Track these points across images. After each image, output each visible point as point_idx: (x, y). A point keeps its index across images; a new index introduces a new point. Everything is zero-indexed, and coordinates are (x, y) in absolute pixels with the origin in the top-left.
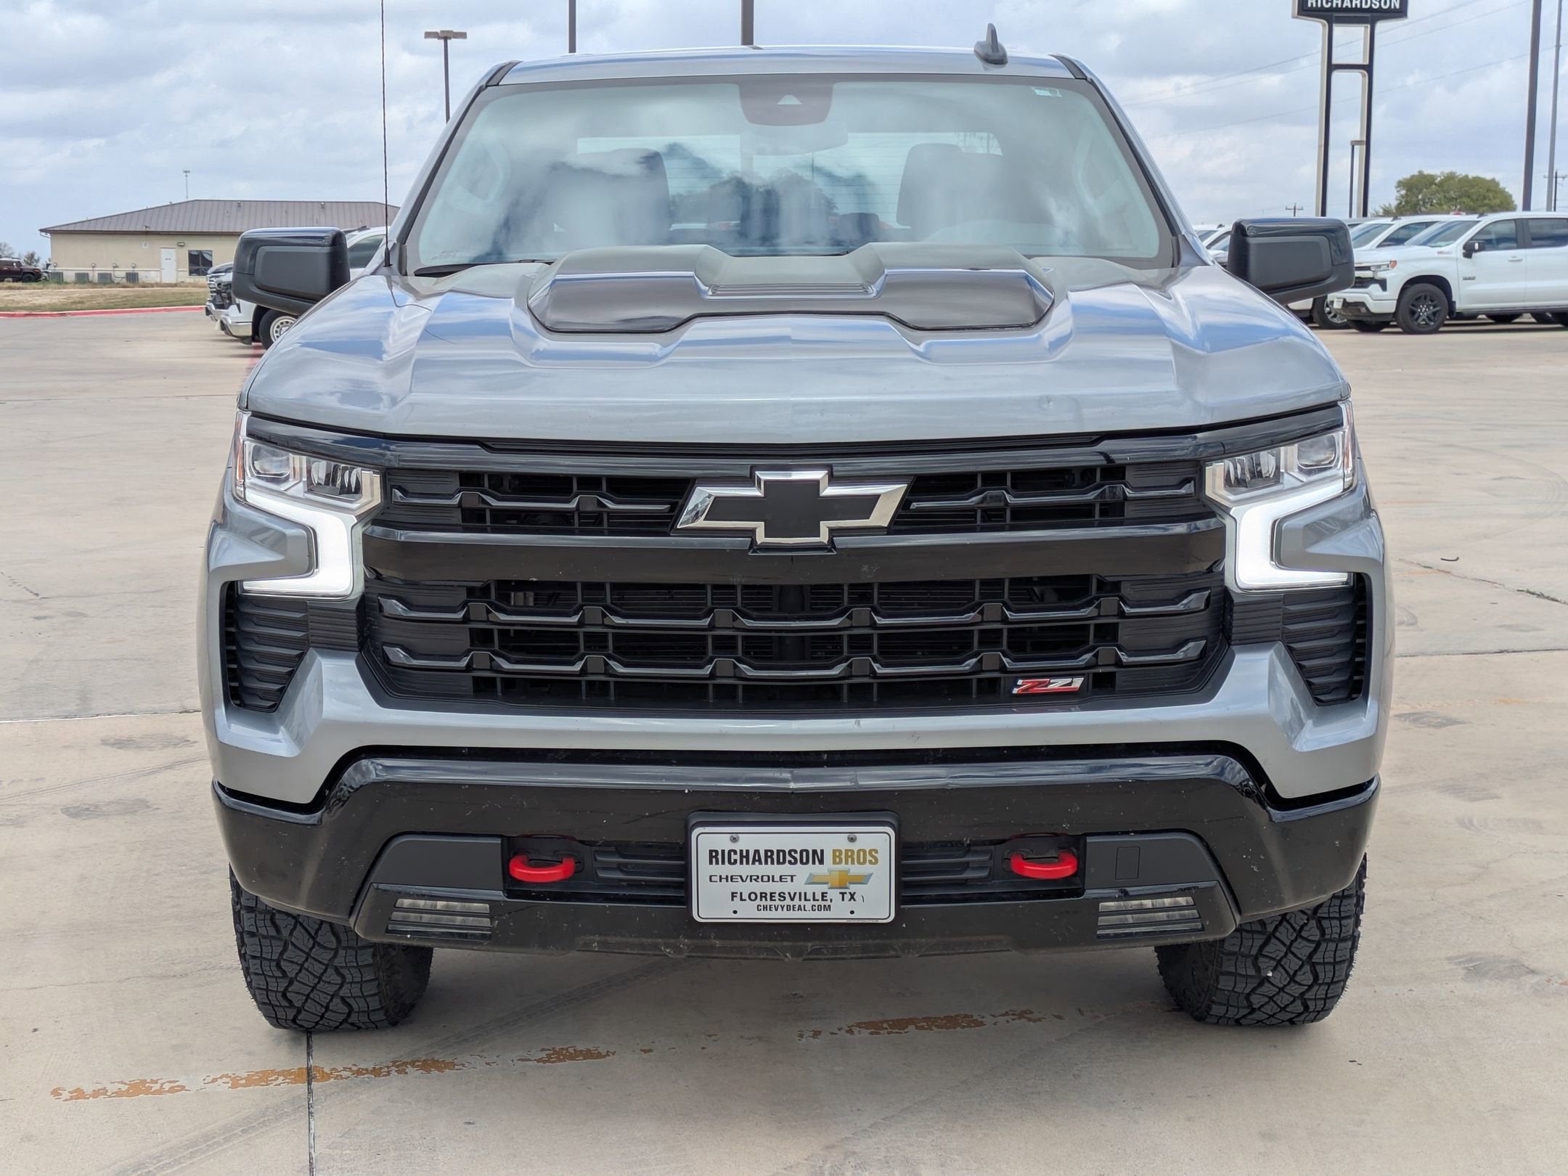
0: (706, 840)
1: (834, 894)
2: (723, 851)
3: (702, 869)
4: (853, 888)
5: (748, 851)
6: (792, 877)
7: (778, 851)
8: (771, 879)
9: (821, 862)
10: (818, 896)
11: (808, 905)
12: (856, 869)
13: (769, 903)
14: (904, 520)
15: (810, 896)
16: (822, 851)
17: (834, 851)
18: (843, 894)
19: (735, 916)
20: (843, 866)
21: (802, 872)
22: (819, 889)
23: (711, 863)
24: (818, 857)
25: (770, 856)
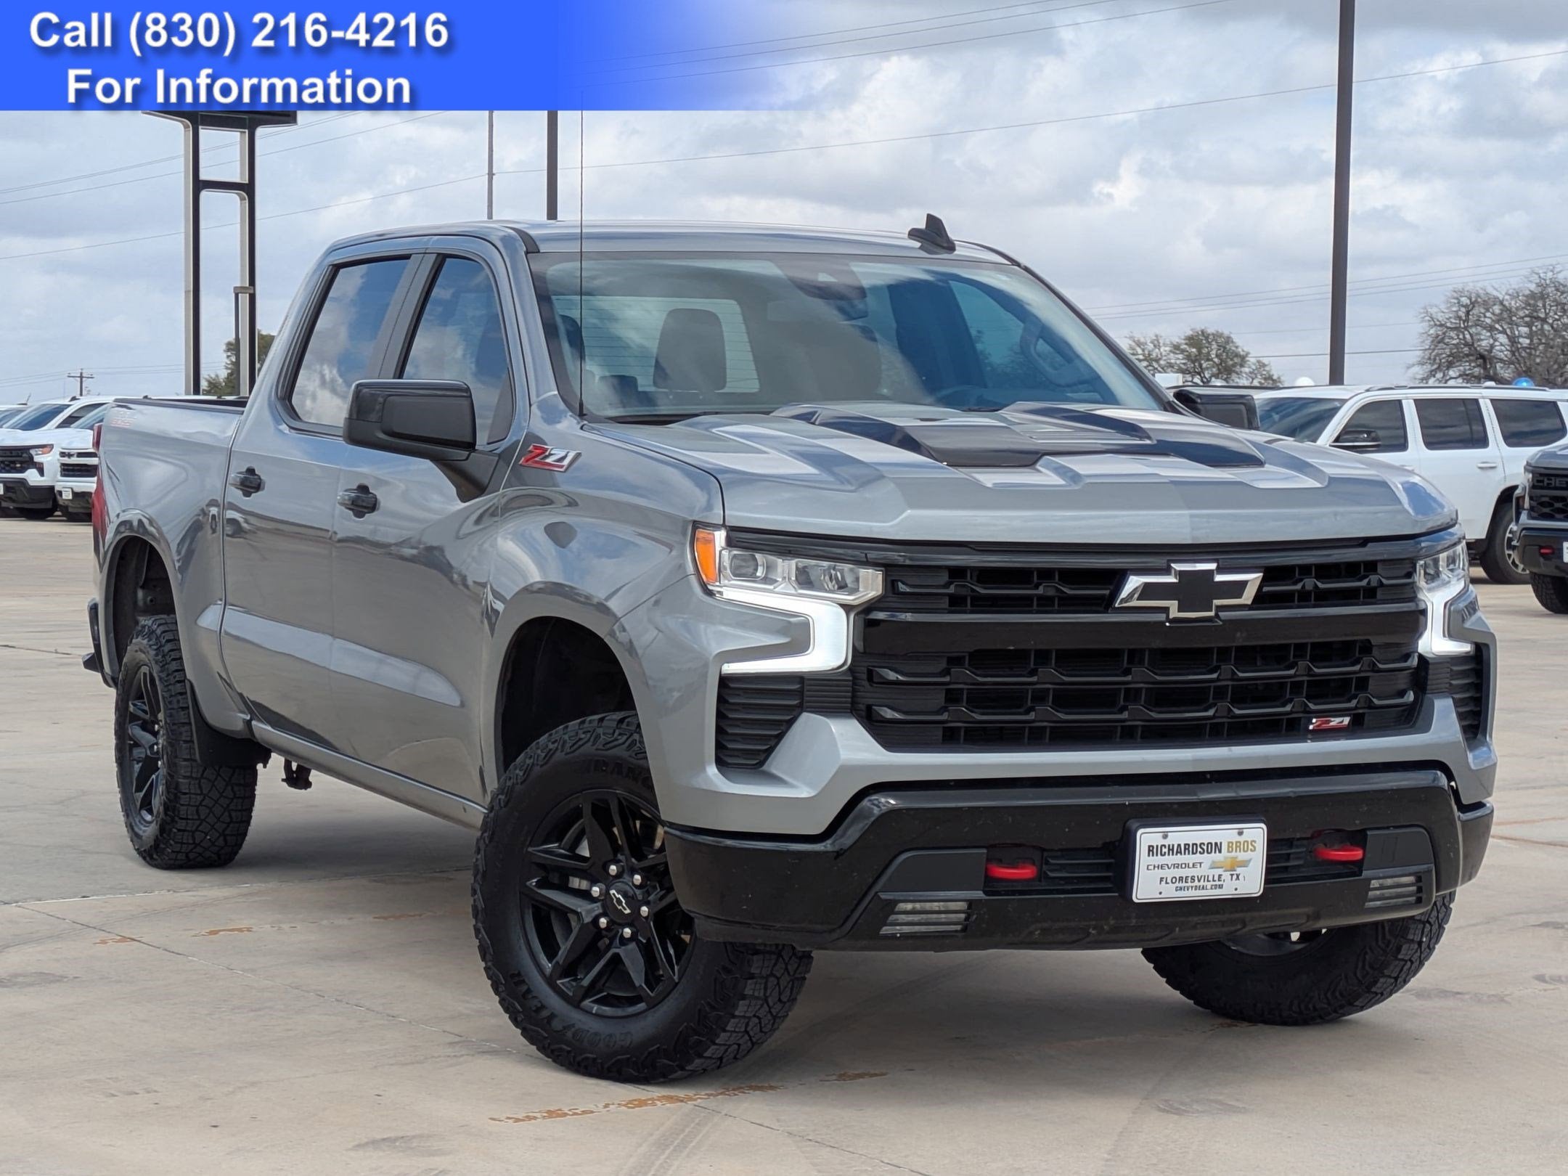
0: (1147, 837)
1: (1226, 875)
2: (1157, 846)
3: (1142, 859)
4: (1239, 870)
5: (1173, 845)
6: (1200, 863)
7: (1193, 844)
8: (1187, 866)
9: (1220, 852)
10: (1216, 878)
11: (1209, 885)
12: (1242, 856)
13: (1184, 884)
14: (1261, 599)
15: (1211, 878)
16: (1221, 843)
17: (1229, 843)
18: (1232, 875)
19: (1160, 896)
20: (1233, 854)
21: (1206, 859)
22: (1217, 872)
23: (1149, 855)
24: (1217, 847)
25: (1189, 849)
